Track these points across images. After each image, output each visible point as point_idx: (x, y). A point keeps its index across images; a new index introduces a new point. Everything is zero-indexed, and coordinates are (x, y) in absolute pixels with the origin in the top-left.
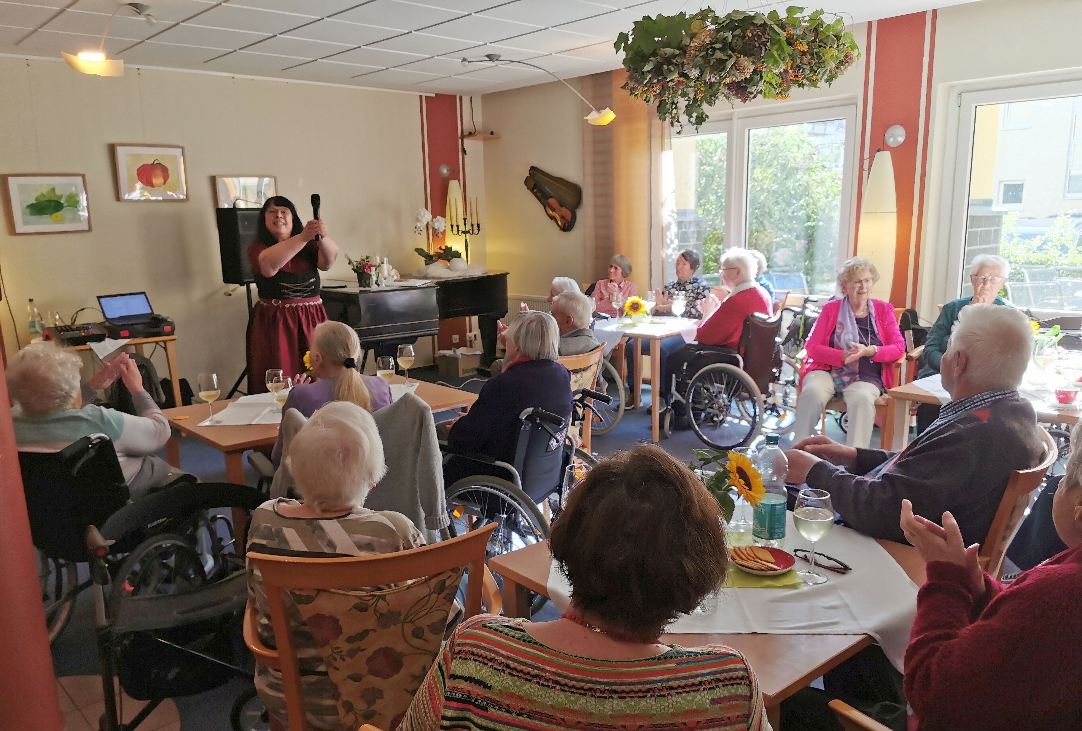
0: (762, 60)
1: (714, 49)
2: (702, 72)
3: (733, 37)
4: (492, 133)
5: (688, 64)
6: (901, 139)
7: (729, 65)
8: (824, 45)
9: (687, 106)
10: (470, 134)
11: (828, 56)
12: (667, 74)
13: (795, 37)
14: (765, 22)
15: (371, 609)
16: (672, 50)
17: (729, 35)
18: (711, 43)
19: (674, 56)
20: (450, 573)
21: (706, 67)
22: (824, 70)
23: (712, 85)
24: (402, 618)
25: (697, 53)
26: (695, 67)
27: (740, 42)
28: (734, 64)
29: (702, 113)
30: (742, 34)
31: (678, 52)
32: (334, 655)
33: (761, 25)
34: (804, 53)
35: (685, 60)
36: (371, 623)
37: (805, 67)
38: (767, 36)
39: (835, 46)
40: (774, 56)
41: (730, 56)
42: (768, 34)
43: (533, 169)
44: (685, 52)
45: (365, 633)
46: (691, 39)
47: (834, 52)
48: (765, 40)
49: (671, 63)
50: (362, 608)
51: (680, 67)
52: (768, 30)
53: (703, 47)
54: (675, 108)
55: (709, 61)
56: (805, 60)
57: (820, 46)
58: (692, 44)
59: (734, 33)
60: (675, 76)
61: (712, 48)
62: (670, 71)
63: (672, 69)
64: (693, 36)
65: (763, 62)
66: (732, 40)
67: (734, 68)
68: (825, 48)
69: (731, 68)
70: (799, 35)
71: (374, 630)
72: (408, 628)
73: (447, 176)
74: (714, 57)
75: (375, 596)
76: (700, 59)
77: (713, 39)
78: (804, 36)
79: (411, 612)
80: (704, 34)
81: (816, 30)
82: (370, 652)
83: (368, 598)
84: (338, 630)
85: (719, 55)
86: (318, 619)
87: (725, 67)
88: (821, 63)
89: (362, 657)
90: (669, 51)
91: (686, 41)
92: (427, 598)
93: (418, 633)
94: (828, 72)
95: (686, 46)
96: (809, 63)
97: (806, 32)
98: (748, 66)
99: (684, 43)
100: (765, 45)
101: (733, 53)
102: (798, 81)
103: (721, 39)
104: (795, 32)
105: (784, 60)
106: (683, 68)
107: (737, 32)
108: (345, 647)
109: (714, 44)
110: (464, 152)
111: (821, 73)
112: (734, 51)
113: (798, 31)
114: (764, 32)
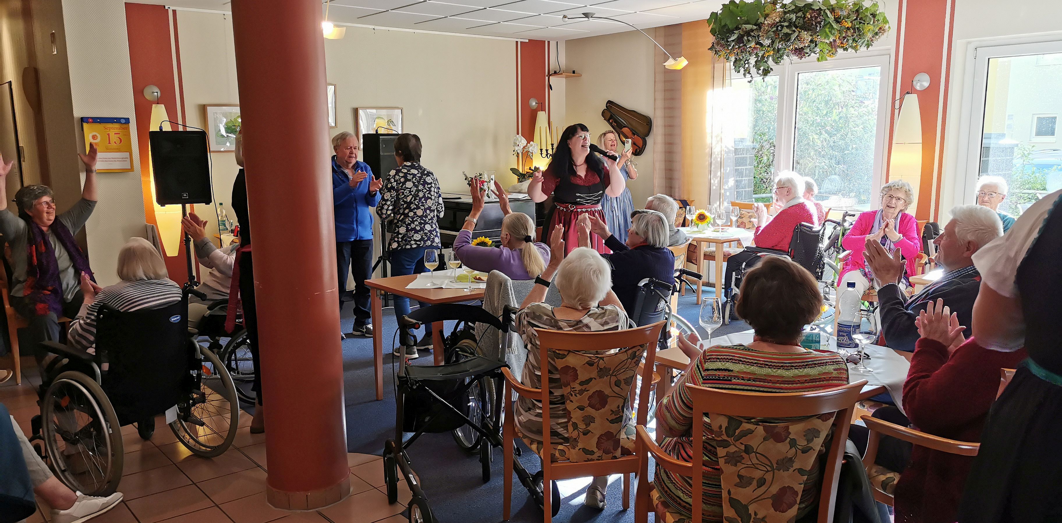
0: (818, 34)
1: (782, 27)
2: (773, 42)
3: (797, 17)
4: (574, 72)
5: (763, 36)
6: (926, 84)
7: (793, 37)
8: (863, 22)
9: (756, 62)
10: (555, 73)
11: (866, 30)
12: (747, 43)
13: (842, 18)
14: (820, 8)
15: (596, 365)
16: (751, 26)
17: (793, 17)
18: (780, 22)
19: (752, 30)
20: (639, 348)
21: (776, 38)
22: (863, 41)
23: (779, 50)
24: (611, 372)
25: (770, 29)
26: (768, 38)
27: (801, 21)
28: (797, 37)
29: (768, 67)
30: (803, 16)
31: (755, 27)
32: (572, 392)
33: (817, 10)
34: (848, 29)
35: (760, 33)
36: (594, 374)
37: (849, 38)
38: (821, 17)
39: (871, 23)
40: (826, 32)
41: (794, 31)
42: (822, 16)
43: (609, 102)
44: (760, 28)
45: (591, 379)
46: (765, 19)
47: (871, 27)
48: (820, 20)
49: (751, 35)
50: (590, 364)
51: (757, 38)
52: (822, 13)
53: (775, 25)
54: (747, 63)
55: (779, 34)
56: (849, 33)
57: (860, 23)
58: (766, 22)
59: (797, 15)
60: (753, 44)
61: (781, 25)
62: (749, 41)
63: (751, 39)
64: (766, 16)
65: (818, 36)
66: (796, 20)
67: (796, 39)
68: (864, 24)
69: (795, 39)
70: (845, 16)
71: (595, 379)
72: (613, 379)
73: (535, 108)
74: (782, 32)
75: (598, 357)
76: (772, 33)
77: (781, 19)
78: (848, 17)
79: (616, 370)
80: (774, 15)
81: (857, 11)
82: (591, 392)
83: (594, 358)
84: (576, 377)
85: (786, 30)
86: (567, 369)
87: (790, 39)
88: (861, 36)
89: (586, 395)
90: (749, 27)
91: (762, 20)
92: (626, 361)
93: (617, 384)
94: (866, 41)
95: (761, 23)
96: (852, 36)
97: (850, 13)
98: (806, 36)
99: (759, 21)
100: (820, 24)
101: (796, 28)
102: (843, 47)
103: (787, 19)
104: (842, 13)
105: (833, 34)
106: (758, 39)
107: (800, 14)
108: (578, 387)
109: (782, 22)
110: (550, 87)
111: (861, 42)
112: (796, 27)
113: (844, 12)
114: (819, 14)
